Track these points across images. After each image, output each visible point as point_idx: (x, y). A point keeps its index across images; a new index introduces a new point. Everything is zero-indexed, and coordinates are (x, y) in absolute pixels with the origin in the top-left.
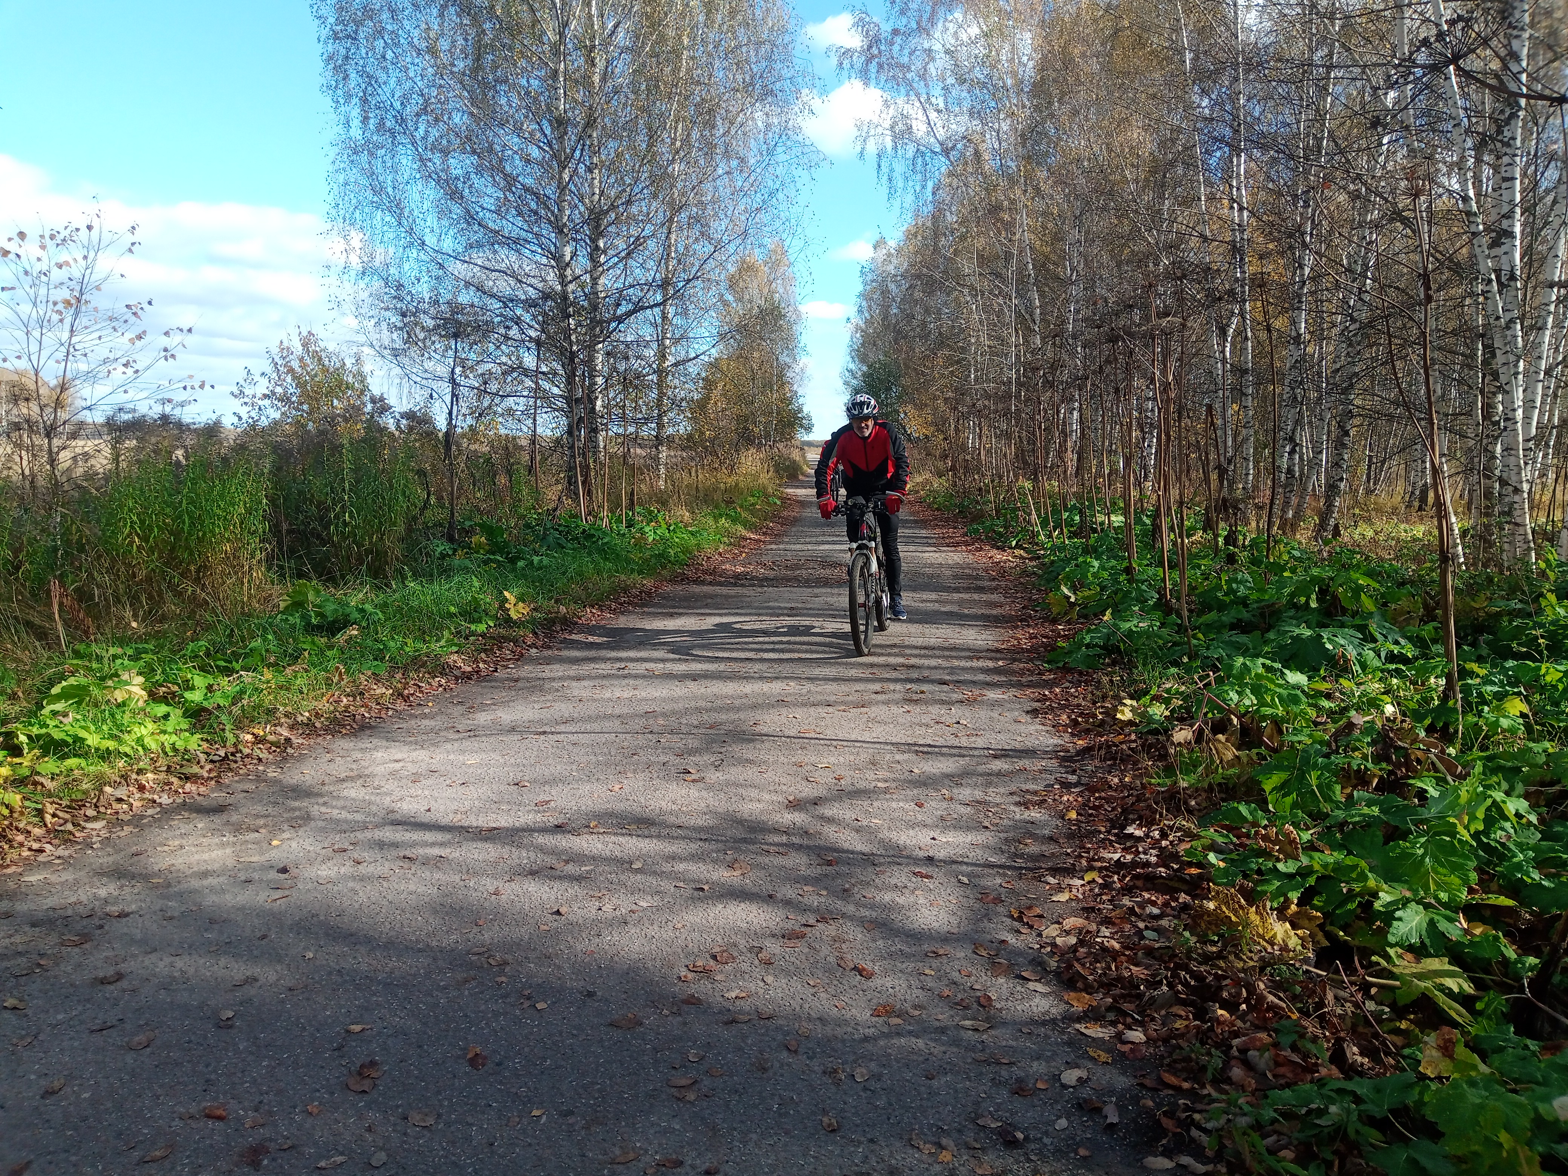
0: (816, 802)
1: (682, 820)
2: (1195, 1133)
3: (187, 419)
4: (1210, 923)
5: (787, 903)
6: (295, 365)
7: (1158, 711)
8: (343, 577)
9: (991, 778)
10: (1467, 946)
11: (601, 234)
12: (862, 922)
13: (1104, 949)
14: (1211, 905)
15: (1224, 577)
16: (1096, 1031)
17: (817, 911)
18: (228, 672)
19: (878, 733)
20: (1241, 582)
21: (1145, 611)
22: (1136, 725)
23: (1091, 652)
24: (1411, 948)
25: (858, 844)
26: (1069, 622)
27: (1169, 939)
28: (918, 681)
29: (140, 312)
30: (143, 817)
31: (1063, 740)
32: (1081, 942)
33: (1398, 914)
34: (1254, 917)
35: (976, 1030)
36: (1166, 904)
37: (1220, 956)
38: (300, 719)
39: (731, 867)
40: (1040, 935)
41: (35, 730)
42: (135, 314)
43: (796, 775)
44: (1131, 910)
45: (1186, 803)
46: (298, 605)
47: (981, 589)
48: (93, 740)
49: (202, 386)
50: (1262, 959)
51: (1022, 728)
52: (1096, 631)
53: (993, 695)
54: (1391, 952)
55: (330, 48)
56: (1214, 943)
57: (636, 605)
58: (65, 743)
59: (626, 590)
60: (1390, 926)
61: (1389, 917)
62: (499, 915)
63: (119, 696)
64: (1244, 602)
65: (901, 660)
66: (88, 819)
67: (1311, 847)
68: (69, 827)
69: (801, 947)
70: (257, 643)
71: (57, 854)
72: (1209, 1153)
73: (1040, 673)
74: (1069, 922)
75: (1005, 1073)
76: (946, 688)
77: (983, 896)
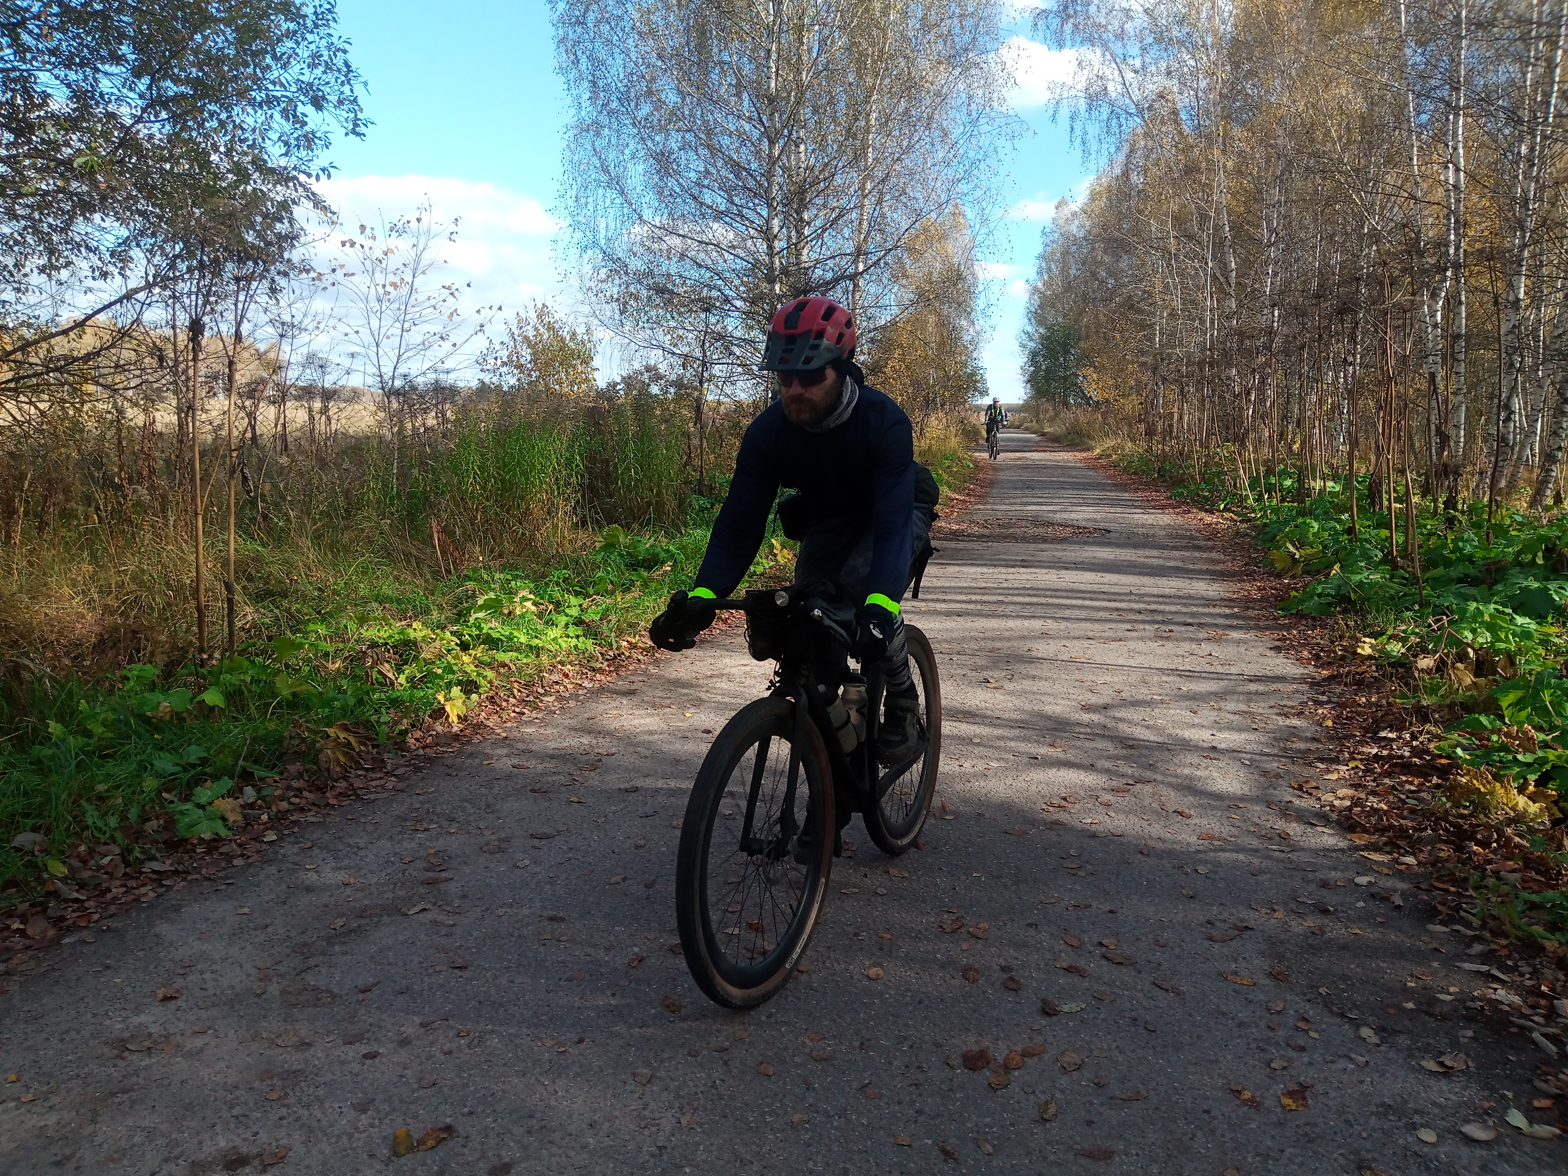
0: (1105, 707)
1: (998, 714)
2: (1462, 913)
4: (1462, 792)
5: (1107, 771)
6: (531, 333)
7: (1396, 648)
9: (1251, 696)
11: (806, 207)
12: (1170, 785)
13: (1375, 811)
14: (1463, 780)
15: (1451, 536)
16: (1377, 857)
17: (1132, 777)
18: (585, 595)
19: (1141, 660)
20: (1466, 541)
21: (1373, 566)
22: (1376, 659)
23: (1323, 600)
25: (1152, 737)
26: (1293, 577)
27: (1428, 804)
28: (1163, 622)
31: (1310, 670)
32: (1355, 805)
34: (1500, 790)
35: (1282, 852)
36: (1421, 784)
39: (1052, 745)
40: (1319, 799)
43: (1081, 688)
44: (1393, 787)
45: (1431, 715)
46: (612, 545)
47: (1199, 548)
50: (1507, 818)
51: (1270, 661)
52: (1325, 582)
53: (1235, 635)
56: (1465, 807)
64: (1470, 559)
65: (1142, 605)
67: (1545, 745)
69: (1129, 797)
71: (533, 716)
72: (1475, 925)
73: (1275, 619)
74: (1342, 792)
75: (1310, 876)
76: (1191, 628)
77: (1265, 773)
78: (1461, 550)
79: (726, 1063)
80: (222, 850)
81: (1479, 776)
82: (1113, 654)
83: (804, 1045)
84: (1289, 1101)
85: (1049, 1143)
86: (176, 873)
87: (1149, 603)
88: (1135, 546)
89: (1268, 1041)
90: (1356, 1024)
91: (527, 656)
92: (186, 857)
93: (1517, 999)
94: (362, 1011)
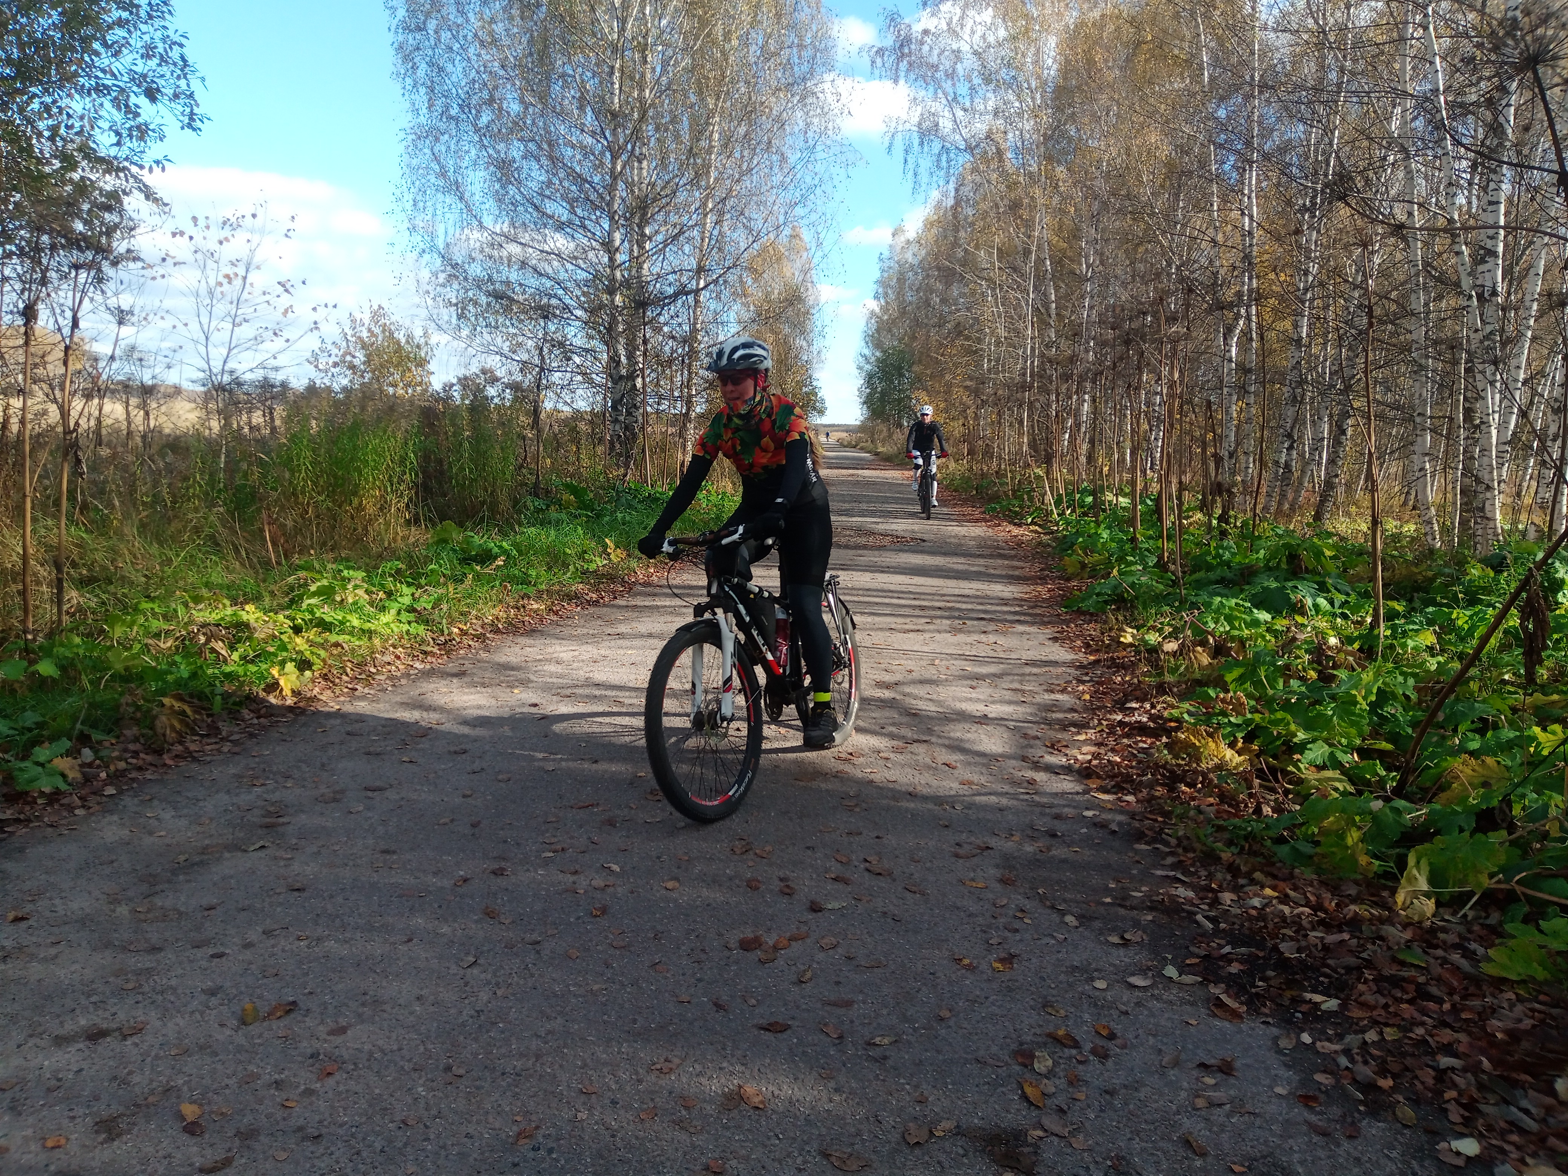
3: (289, 383)
4: (1181, 748)
6: (365, 334)
7: (1153, 638)
9: (1025, 677)
10: (1355, 768)
11: (648, 222)
12: (945, 746)
13: (1110, 761)
14: (1183, 736)
16: (1104, 796)
19: (934, 647)
20: (1226, 549)
22: (1136, 646)
23: (1101, 599)
24: (1316, 766)
25: (934, 708)
26: (1081, 581)
31: (1079, 656)
32: (1095, 758)
33: (1309, 746)
34: (1212, 745)
35: (1028, 794)
36: (1152, 743)
38: (486, 621)
40: (1066, 755)
42: (287, 290)
44: (1129, 745)
45: (1170, 690)
46: (443, 541)
50: (1214, 766)
51: (1047, 649)
52: (1105, 583)
53: (1020, 628)
54: (1301, 765)
55: (401, 38)
56: (1183, 759)
60: (1302, 752)
61: (1302, 748)
64: (1228, 564)
67: (1256, 711)
70: (434, 566)
72: (1173, 844)
73: (1059, 615)
74: (1085, 749)
75: (1047, 810)
76: (984, 623)
77: (1025, 736)
78: (1221, 556)
79: (538, 952)
80: (65, 801)
81: (1196, 733)
82: (913, 642)
83: (606, 937)
84: (998, 965)
85: (803, 997)
86: (18, 821)
87: (949, 601)
88: (945, 554)
89: (990, 926)
90: (1062, 913)
91: (360, 639)
92: (27, 808)
93: (1191, 894)
94: (208, 924)
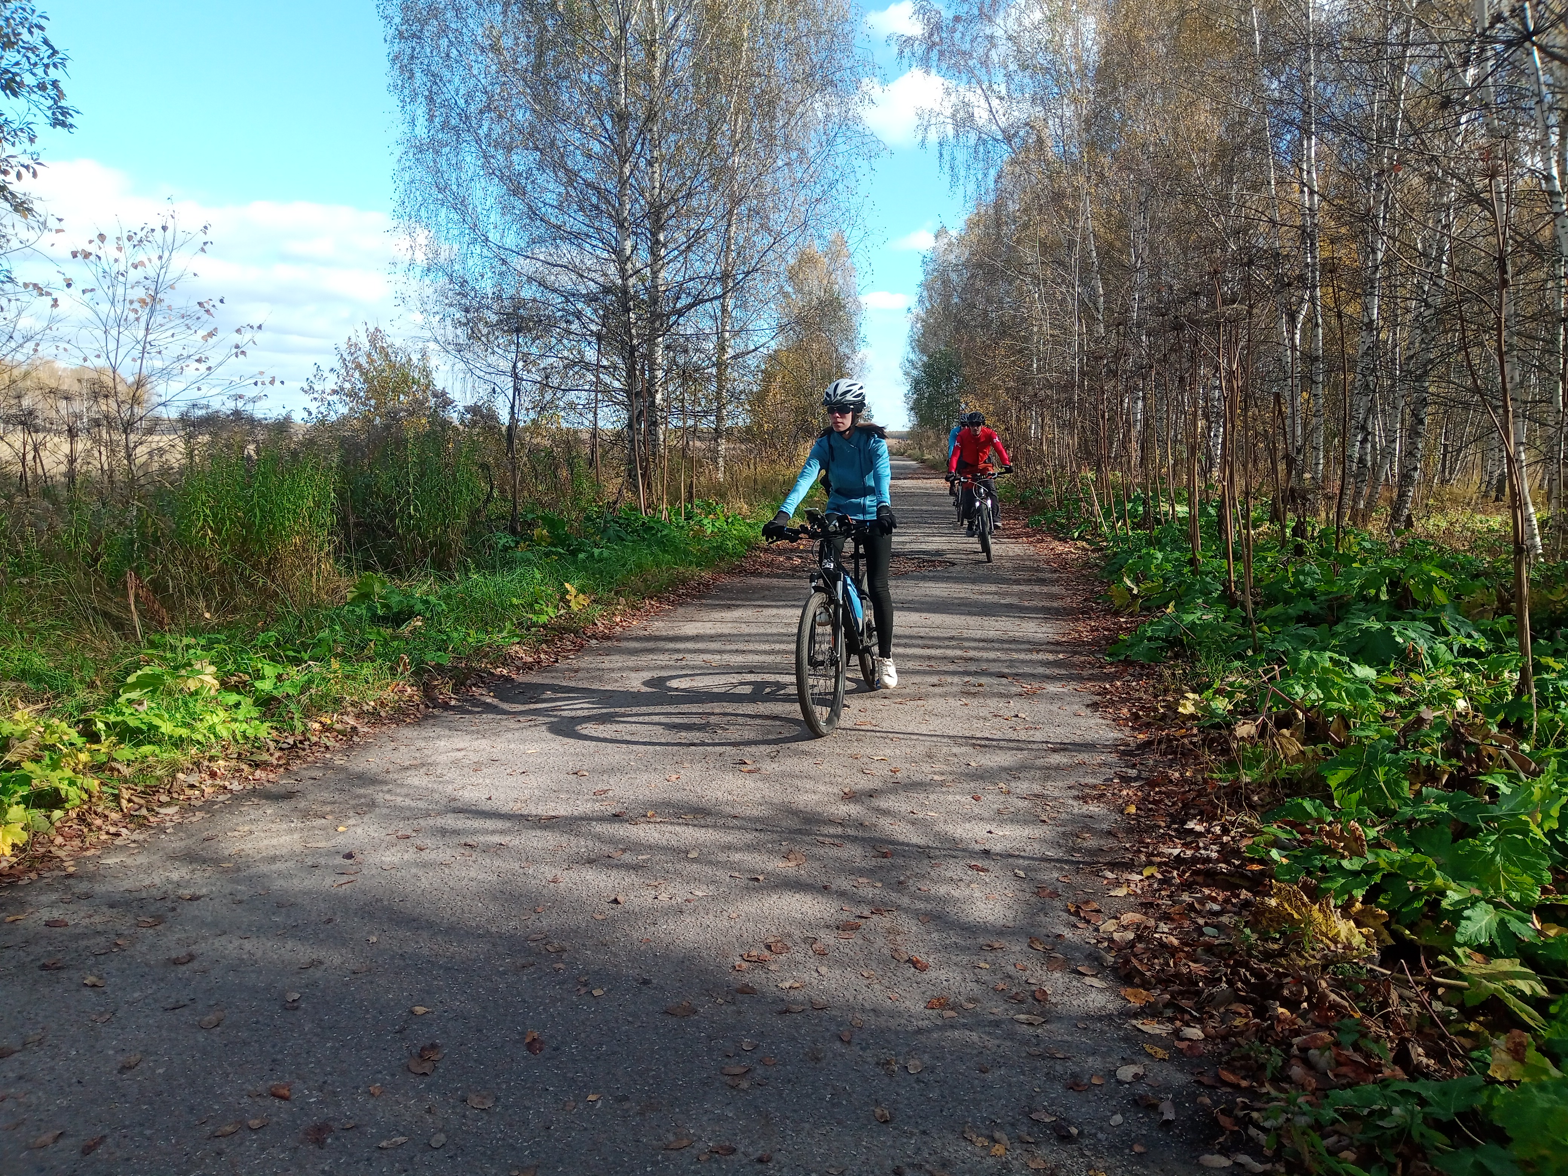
0: (871, 794)
1: (738, 811)
2: (1253, 1131)
3: (258, 415)
4: (1271, 920)
5: (842, 894)
6: (363, 361)
7: (1221, 705)
8: (408, 569)
9: (1049, 772)
10: (1540, 948)
11: (661, 228)
12: (917, 915)
13: (1162, 945)
14: (1273, 902)
15: (1291, 569)
16: (1153, 1028)
17: (871, 902)
18: (297, 661)
19: (935, 725)
20: (1308, 574)
21: (1209, 605)
22: (1198, 719)
23: (1153, 645)
24: (1480, 949)
26: (1131, 615)
27: (1229, 936)
28: (976, 673)
29: (212, 310)
30: (214, 803)
31: (1124, 734)
32: (1139, 938)
33: (1467, 913)
34: (1317, 915)
35: (1031, 1024)
36: (1227, 901)
37: (1281, 953)
38: (365, 708)
39: (786, 857)
40: (1097, 930)
41: (112, 718)
42: (207, 311)
43: (851, 767)
44: (1191, 906)
45: (1248, 798)
46: (365, 596)
47: (1042, 582)
48: (166, 728)
49: (272, 382)
50: (1325, 957)
51: (1082, 722)
52: (1159, 623)
53: (1052, 688)
54: (1459, 951)
55: (396, 49)
56: (1275, 941)
57: (694, 597)
58: (139, 731)
59: (684, 582)
60: (1458, 925)
61: (1457, 915)
62: (557, 902)
63: (193, 685)
64: (1311, 594)
65: (959, 653)
66: (162, 805)
67: (1376, 844)
68: (144, 812)
69: (856, 938)
70: (325, 634)
71: (133, 838)
72: (1268, 1152)
73: (1101, 666)
74: (1127, 917)
75: (1059, 1068)
76: (1004, 681)
77: (1039, 890)
78: (1301, 584)
87: (967, 649)
